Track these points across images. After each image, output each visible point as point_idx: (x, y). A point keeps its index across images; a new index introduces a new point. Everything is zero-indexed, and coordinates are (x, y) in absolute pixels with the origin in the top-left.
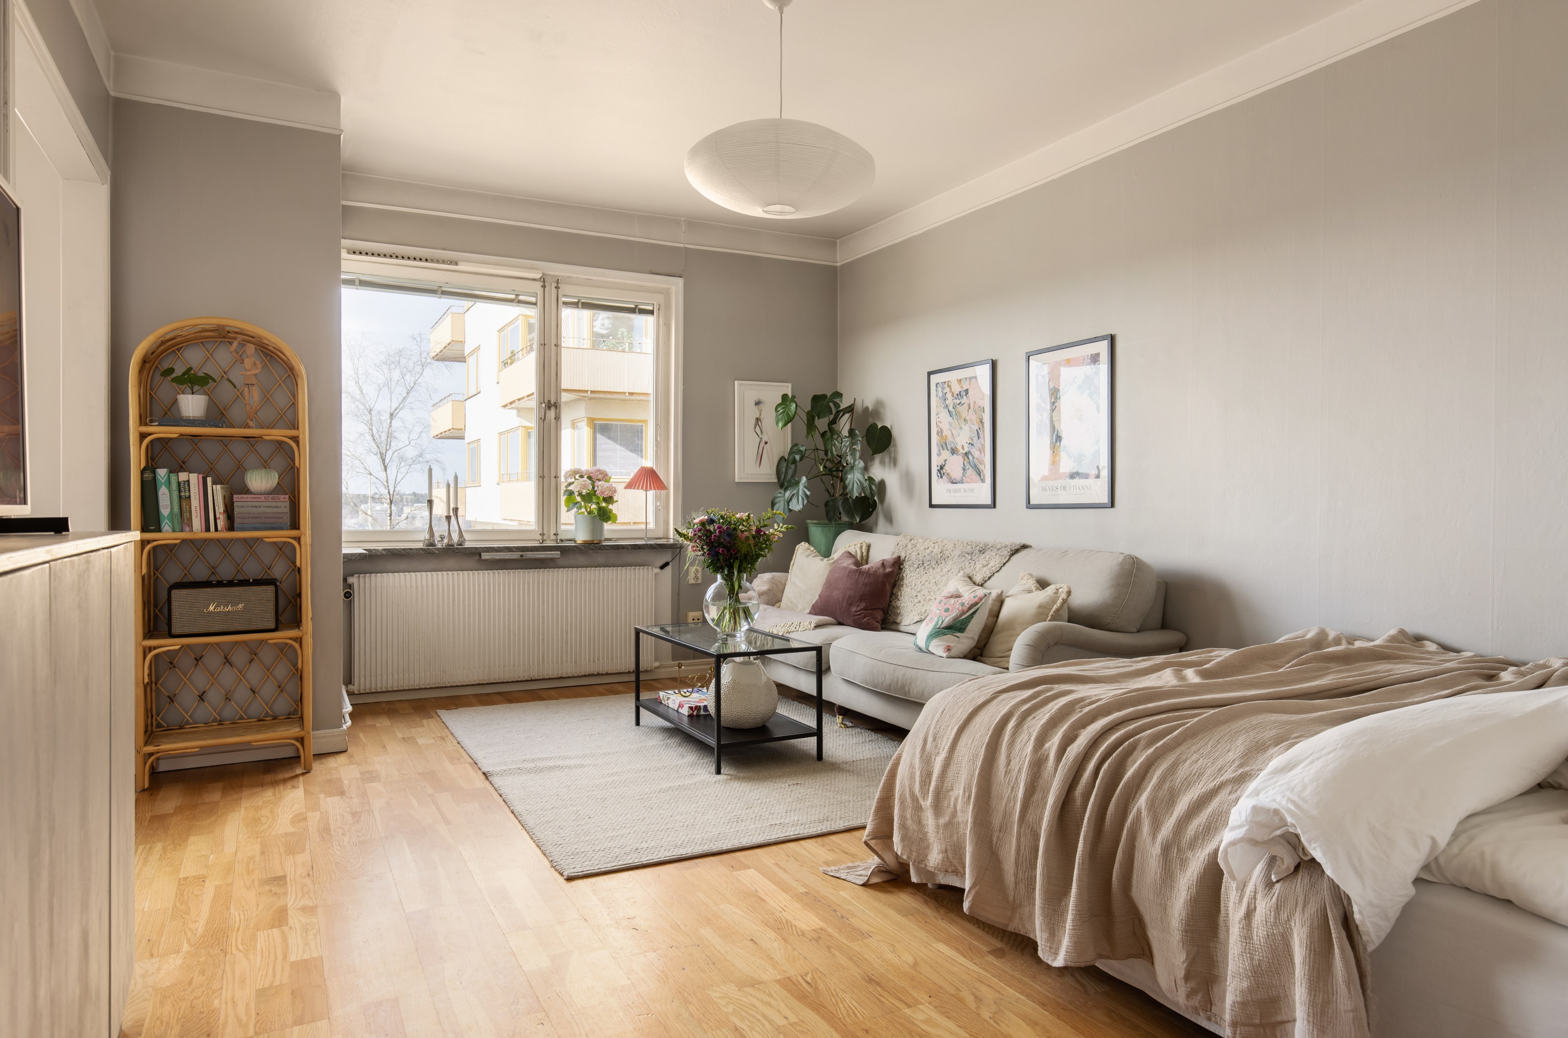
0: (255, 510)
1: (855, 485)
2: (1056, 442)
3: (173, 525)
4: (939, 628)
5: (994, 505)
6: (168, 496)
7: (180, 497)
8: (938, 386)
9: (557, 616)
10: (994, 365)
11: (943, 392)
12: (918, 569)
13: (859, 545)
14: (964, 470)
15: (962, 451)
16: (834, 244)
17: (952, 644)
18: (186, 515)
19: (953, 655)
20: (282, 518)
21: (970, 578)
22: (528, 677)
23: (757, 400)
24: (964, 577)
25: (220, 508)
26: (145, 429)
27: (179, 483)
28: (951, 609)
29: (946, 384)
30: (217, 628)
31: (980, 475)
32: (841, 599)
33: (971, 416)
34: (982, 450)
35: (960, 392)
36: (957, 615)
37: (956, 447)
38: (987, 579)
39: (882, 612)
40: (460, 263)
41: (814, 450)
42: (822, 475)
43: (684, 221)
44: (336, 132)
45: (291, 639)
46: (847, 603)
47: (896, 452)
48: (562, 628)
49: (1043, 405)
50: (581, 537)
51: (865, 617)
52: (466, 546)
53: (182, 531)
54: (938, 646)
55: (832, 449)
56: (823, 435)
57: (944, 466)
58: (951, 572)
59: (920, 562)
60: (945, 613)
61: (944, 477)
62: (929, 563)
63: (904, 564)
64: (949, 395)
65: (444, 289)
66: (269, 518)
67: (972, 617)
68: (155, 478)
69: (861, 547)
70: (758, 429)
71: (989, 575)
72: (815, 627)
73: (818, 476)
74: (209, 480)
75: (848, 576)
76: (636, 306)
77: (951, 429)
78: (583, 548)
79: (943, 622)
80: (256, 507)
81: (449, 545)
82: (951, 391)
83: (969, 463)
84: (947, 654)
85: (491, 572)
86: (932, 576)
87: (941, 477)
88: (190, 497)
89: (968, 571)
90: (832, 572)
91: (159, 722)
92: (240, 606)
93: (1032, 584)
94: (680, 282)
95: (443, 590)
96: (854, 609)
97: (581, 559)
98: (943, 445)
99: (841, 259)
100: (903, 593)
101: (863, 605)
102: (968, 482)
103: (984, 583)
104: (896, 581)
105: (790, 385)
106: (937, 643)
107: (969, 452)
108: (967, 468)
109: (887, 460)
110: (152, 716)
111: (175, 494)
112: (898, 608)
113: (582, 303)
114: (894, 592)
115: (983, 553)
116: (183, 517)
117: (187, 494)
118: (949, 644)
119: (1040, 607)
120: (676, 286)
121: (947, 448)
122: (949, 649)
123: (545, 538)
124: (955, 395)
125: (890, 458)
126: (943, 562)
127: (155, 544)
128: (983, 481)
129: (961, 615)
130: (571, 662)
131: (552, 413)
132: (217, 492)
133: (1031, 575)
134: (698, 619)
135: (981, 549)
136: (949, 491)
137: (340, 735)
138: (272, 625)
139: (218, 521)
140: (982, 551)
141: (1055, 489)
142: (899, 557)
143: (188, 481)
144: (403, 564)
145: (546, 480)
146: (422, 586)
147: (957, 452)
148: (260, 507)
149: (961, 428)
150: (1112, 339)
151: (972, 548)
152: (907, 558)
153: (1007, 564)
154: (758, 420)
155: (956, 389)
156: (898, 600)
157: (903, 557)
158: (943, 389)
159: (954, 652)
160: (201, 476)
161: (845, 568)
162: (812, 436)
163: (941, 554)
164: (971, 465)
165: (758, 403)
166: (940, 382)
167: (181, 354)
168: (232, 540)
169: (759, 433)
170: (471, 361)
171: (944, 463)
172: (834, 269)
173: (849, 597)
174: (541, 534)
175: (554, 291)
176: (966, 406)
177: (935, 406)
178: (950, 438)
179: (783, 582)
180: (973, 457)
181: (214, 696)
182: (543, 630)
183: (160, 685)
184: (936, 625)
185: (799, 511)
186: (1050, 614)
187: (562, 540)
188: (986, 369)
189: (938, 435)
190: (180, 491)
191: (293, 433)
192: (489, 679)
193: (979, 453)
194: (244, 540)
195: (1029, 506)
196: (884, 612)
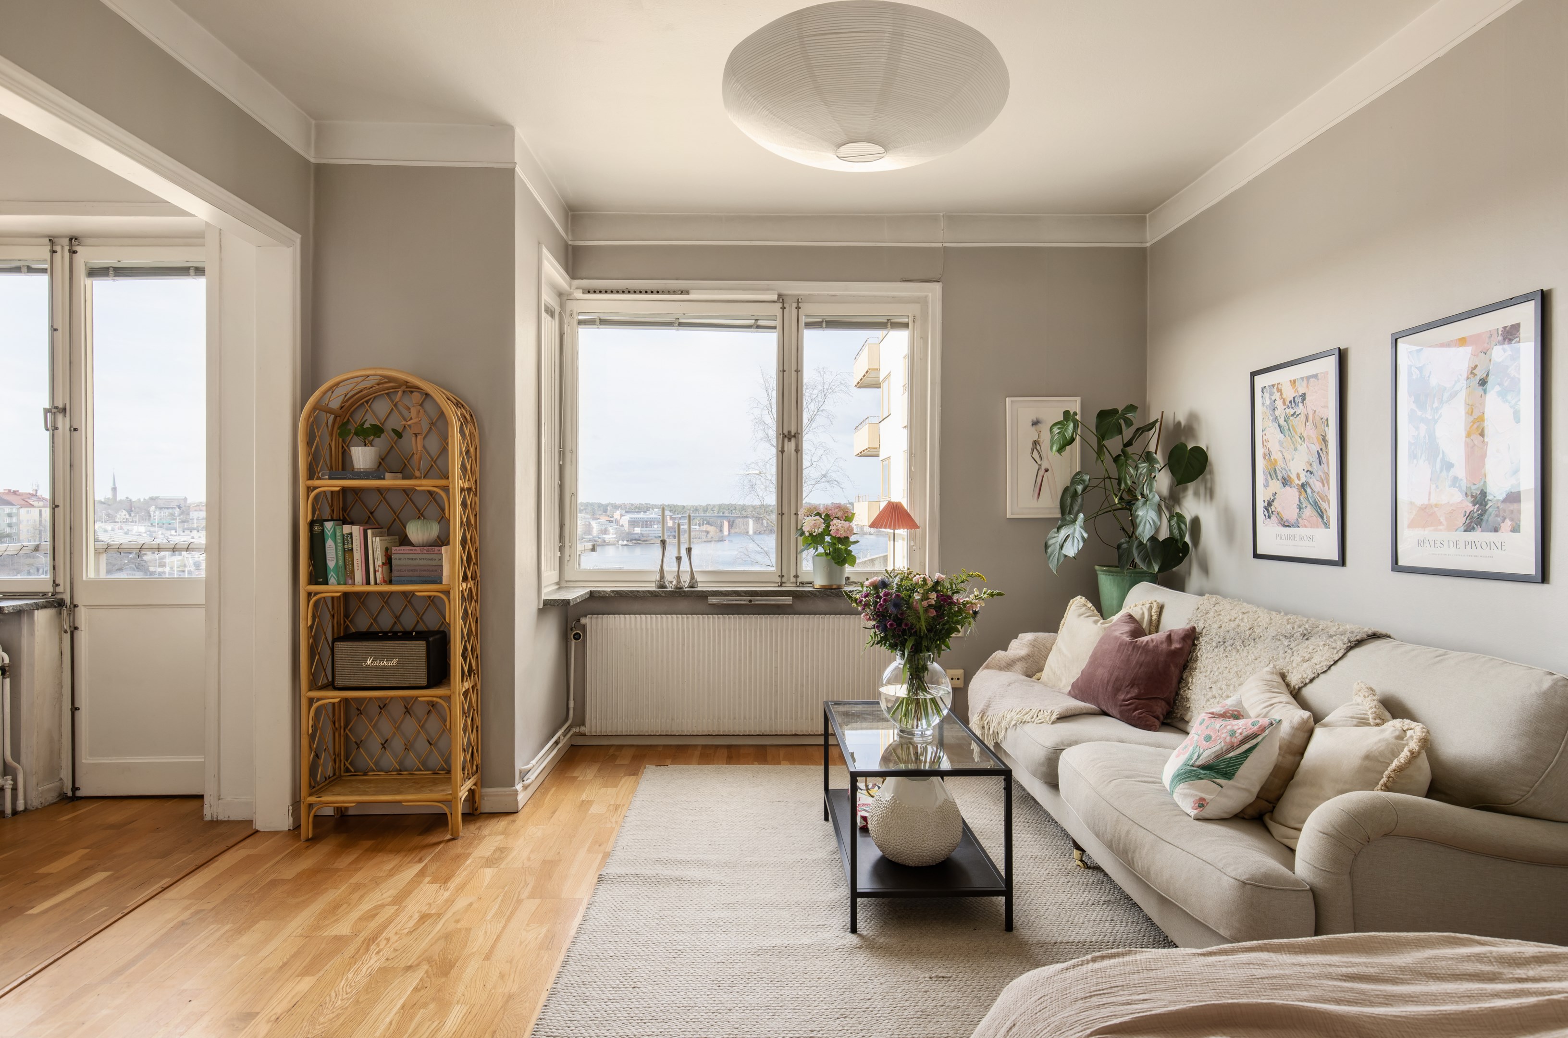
0: (411, 562)
1: (1148, 525)
2: (1441, 471)
3: (338, 579)
4: (1192, 766)
5: (1342, 561)
6: (334, 548)
7: (344, 549)
8: (1265, 390)
9: (792, 667)
10: (1342, 357)
11: (1270, 399)
12: (1216, 650)
13: (1148, 606)
14: (1300, 508)
15: (1297, 482)
16: (1144, 219)
17: (1208, 797)
18: (349, 568)
19: (1208, 816)
20: (435, 571)
21: (1283, 676)
22: (760, 731)
23: (1035, 420)
24: (1272, 673)
25: (380, 560)
26: (310, 483)
27: (343, 535)
28: (1213, 737)
29: (1275, 387)
30: (375, 683)
31: (1322, 517)
32: (1106, 681)
33: (1310, 432)
34: (1325, 481)
35: (1294, 398)
36: (1222, 749)
37: (1288, 476)
38: (1307, 681)
39: (1163, 703)
40: (691, 291)
41: (1105, 478)
42: (1114, 510)
43: (943, 216)
44: (510, 166)
45: (440, 697)
46: (1113, 687)
47: (1212, 481)
48: (797, 680)
49: (1419, 413)
50: (819, 582)
51: (1136, 709)
52: (699, 589)
53: (345, 584)
54: (1186, 795)
55: (1126, 477)
56: (1116, 459)
57: (1273, 501)
58: (1259, 660)
59: (1221, 640)
60: (1204, 742)
61: (1273, 518)
62: (1232, 641)
63: (1201, 639)
64: (1279, 403)
65: (681, 320)
66: (424, 571)
67: (1247, 757)
68: (323, 531)
69: (1151, 608)
70: (1035, 453)
71: (1311, 676)
72: (1058, 719)
73: (1110, 511)
74: (369, 532)
75: (1118, 651)
76: (888, 320)
77: (1282, 450)
78: (818, 593)
79: (1199, 757)
80: (412, 559)
81: (677, 588)
82: (1282, 398)
83: (1307, 499)
84: (1196, 812)
85: (721, 616)
86: (1234, 662)
87: (1269, 517)
88: (352, 549)
89: (1281, 664)
90: (1102, 641)
91: (347, 767)
92: (395, 661)
93: (1368, 706)
94: (937, 287)
95: (673, 634)
96: (1121, 697)
97: (822, 605)
98: (1272, 473)
99: (1151, 238)
100: (1194, 681)
101: (1134, 692)
102: (1305, 526)
103: (1302, 687)
104: (1188, 662)
105: (1078, 399)
106: (1188, 791)
107: (1307, 483)
108: (1304, 506)
109: (1202, 491)
110: (341, 761)
111: (340, 545)
112: (1188, 700)
113: (826, 322)
114: (1184, 678)
115: (1307, 639)
116: (347, 571)
117: (350, 546)
118: (1204, 795)
119: (1367, 757)
120: (933, 292)
121: (1277, 477)
122: (1201, 804)
123: (784, 580)
124: (1287, 403)
125: (1206, 488)
126: (1252, 644)
127: (318, 596)
128: (1327, 525)
129: (1228, 751)
130: (807, 719)
131: (790, 446)
132: (377, 544)
133: (1372, 689)
134: (958, 679)
135: (1305, 632)
136: (1279, 536)
137: (511, 795)
138: (424, 683)
139: (377, 574)
140: (1306, 636)
141: (1438, 545)
142: (1194, 629)
143: (351, 534)
144: (636, 606)
145: (785, 517)
146: (652, 629)
147: (1291, 483)
148: (416, 559)
149: (1296, 449)
150: (1545, 299)
151: (1293, 628)
152: (1205, 631)
153: (1340, 663)
154: (1035, 443)
155: (1289, 394)
156: (1189, 689)
157: (1201, 629)
158: (1271, 394)
159: (1208, 812)
160: (362, 528)
161: (1116, 638)
162: (1102, 461)
163: (1250, 632)
164: (1309, 501)
165: (1035, 423)
166: (1267, 385)
167: (369, 407)
168: (392, 593)
169: (1038, 459)
170: (884, 386)
171: (1272, 498)
172: (1143, 250)
173: (1117, 679)
174: (779, 576)
175: (794, 311)
176: (1302, 418)
177: (1261, 419)
178: (1280, 464)
179: (1049, 646)
180: (1313, 491)
181: (398, 744)
182: (776, 682)
183: (349, 730)
184: (1189, 759)
185: (1074, 557)
186: (1386, 773)
187: (802, 583)
188: (1330, 364)
189: (1264, 458)
190: (344, 544)
191: (443, 482)
192: (719, 731)
193: (1320, 484)
194: (404, 593)
195: (1396, 566)
196: (1168, 703)
